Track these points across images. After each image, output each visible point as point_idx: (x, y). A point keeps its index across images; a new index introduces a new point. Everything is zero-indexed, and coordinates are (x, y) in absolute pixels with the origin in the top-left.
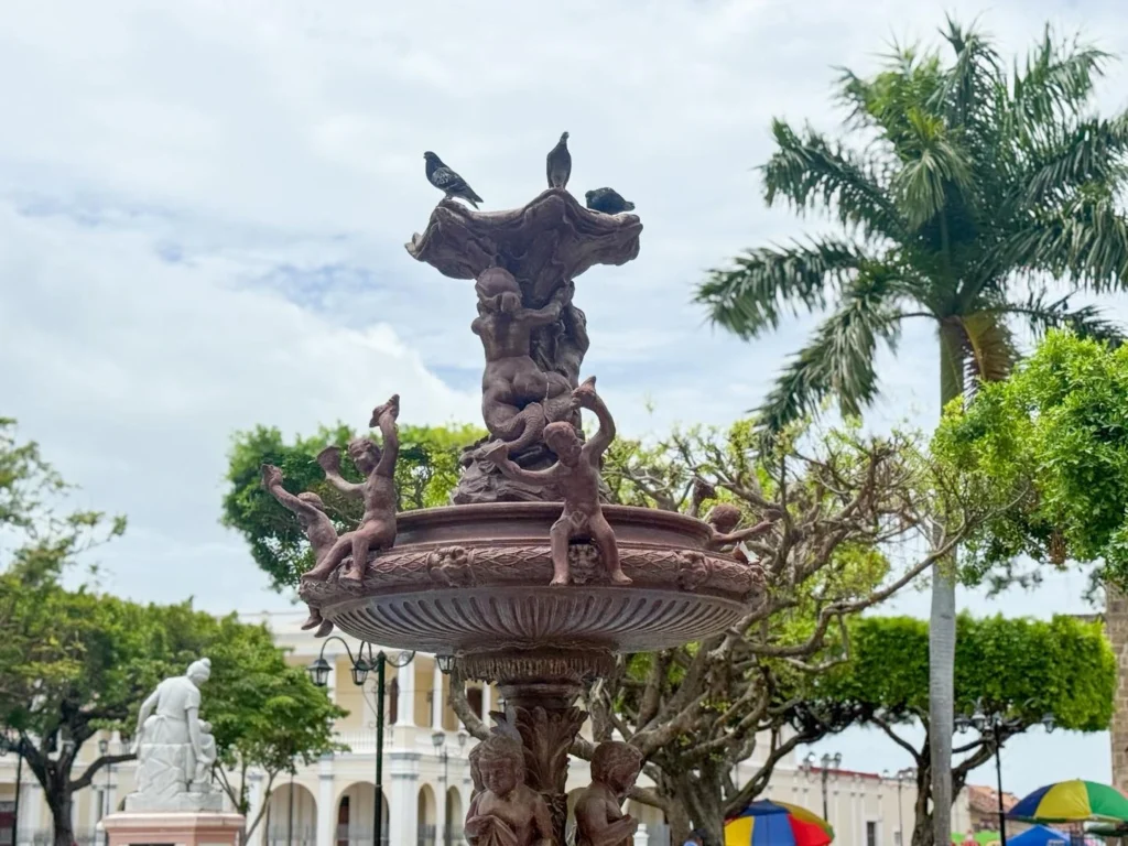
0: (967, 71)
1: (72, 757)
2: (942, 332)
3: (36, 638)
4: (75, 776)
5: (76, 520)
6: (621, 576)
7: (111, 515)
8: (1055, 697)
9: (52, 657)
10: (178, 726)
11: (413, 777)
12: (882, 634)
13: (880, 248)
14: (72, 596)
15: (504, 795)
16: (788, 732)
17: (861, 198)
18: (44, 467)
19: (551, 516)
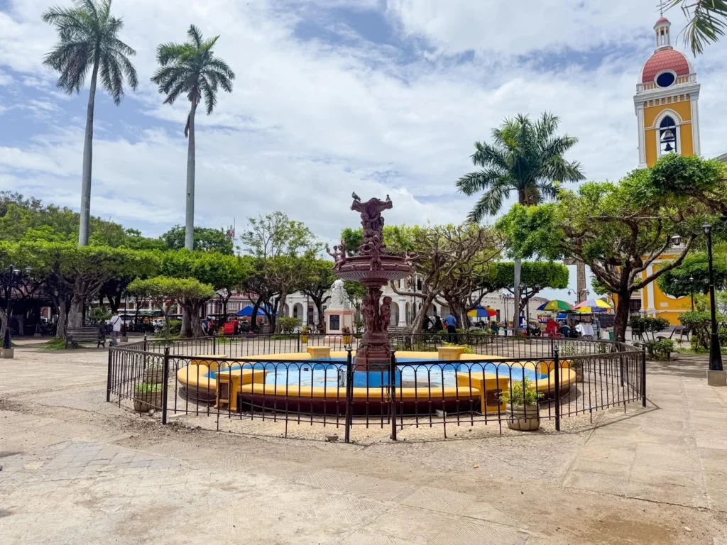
0: (524, 128)
1: (321, 296)
2: (519, 193)
3: (310, 271)
4: (322, 300)
5: (317, 245)
6: (382, 269)
7: (325, 243)
8: (548, 281)
9: (313, 275)
10: (338, 290)
11: (404, 300)
12: (506, 267)
13: (503, 172)
14: (318, 261)
15: (367, 306)
16: (485, 290)
17: (499, 160)
18: (310, 233)
19: (370, 258)
